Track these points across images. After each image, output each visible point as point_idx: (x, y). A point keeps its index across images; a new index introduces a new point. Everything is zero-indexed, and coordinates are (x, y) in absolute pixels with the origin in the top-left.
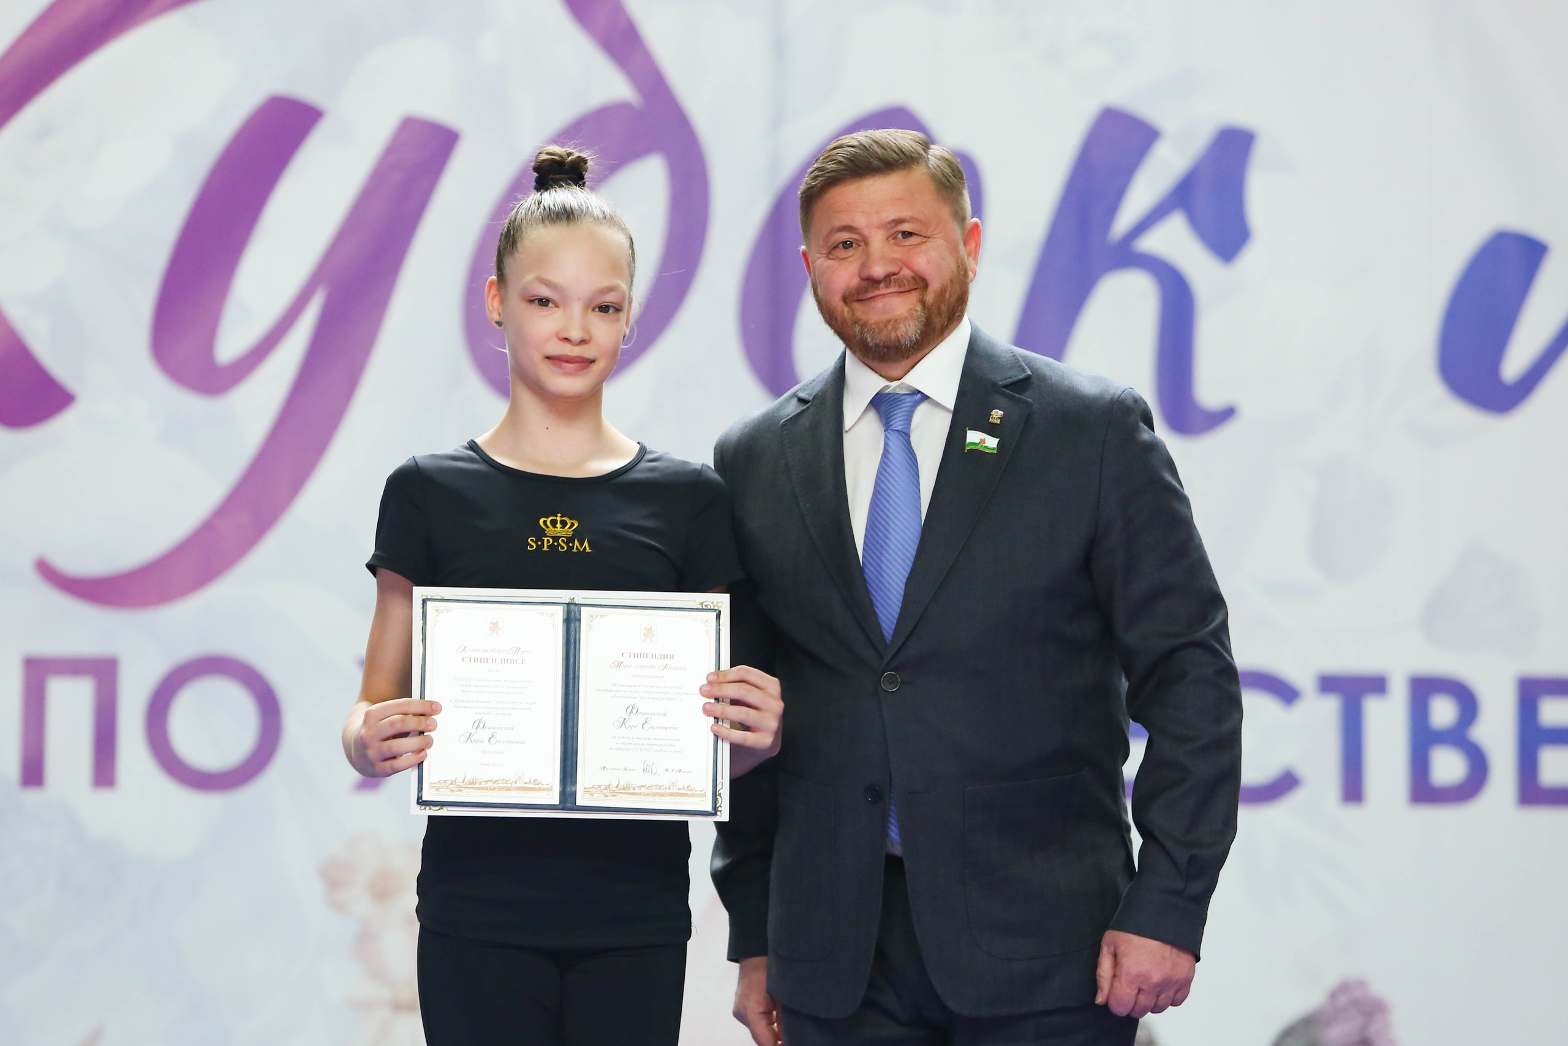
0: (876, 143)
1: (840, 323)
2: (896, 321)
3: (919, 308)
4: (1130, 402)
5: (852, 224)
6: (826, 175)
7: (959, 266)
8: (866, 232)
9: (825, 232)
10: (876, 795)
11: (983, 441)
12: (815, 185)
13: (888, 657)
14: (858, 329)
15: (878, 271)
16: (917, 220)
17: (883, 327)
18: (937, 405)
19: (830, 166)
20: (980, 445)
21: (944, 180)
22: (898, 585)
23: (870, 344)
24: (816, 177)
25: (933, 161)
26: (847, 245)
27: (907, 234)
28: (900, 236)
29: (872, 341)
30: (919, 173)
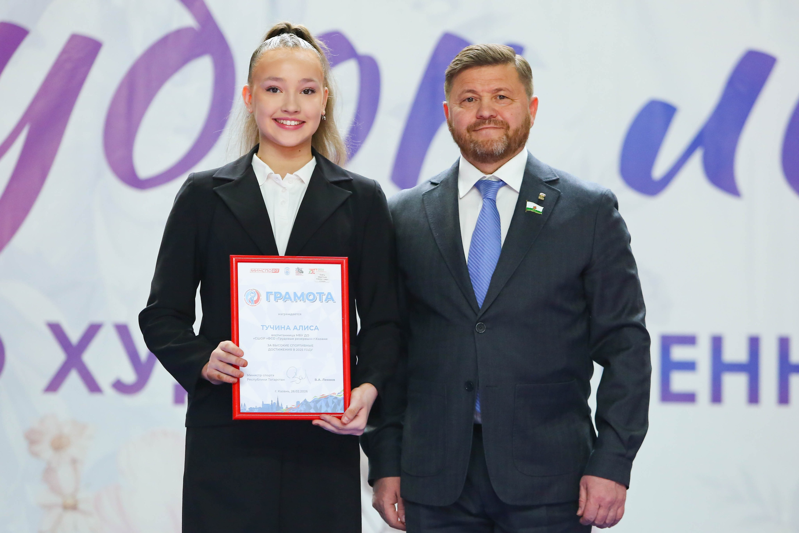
0: (490, 49)
1: (463, 142)
2: (492, 141)
3: (505, 137)
4: (610, 196)
5: (475, 89)
6: (463, 63)
7: (526, 118)
8: (481, 94)
9: (459, 93)
10: (471, 387)
11: (535, 207)
12: (457, 68)
13: (480, 314)
14: (472, 145)
15: (486, 114)
16: (508, 90)
17: (485, 144)
18: (511, 188)
19: (465, 59)
20: (534, 209)
21: (523, 72)
22: (487, 278)
23: (479, 153)
24: (457, 64)
25: (517, 62)
26: (470, 100)
27: (502, 97)
28: (498, 98)
29: (479, 151)
30: (510, 67)
